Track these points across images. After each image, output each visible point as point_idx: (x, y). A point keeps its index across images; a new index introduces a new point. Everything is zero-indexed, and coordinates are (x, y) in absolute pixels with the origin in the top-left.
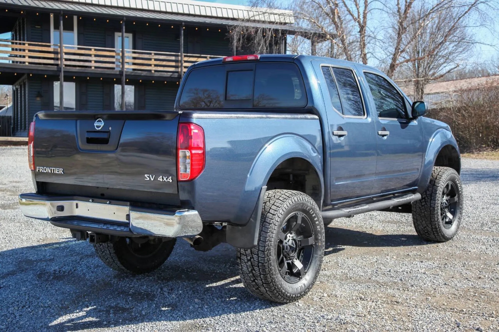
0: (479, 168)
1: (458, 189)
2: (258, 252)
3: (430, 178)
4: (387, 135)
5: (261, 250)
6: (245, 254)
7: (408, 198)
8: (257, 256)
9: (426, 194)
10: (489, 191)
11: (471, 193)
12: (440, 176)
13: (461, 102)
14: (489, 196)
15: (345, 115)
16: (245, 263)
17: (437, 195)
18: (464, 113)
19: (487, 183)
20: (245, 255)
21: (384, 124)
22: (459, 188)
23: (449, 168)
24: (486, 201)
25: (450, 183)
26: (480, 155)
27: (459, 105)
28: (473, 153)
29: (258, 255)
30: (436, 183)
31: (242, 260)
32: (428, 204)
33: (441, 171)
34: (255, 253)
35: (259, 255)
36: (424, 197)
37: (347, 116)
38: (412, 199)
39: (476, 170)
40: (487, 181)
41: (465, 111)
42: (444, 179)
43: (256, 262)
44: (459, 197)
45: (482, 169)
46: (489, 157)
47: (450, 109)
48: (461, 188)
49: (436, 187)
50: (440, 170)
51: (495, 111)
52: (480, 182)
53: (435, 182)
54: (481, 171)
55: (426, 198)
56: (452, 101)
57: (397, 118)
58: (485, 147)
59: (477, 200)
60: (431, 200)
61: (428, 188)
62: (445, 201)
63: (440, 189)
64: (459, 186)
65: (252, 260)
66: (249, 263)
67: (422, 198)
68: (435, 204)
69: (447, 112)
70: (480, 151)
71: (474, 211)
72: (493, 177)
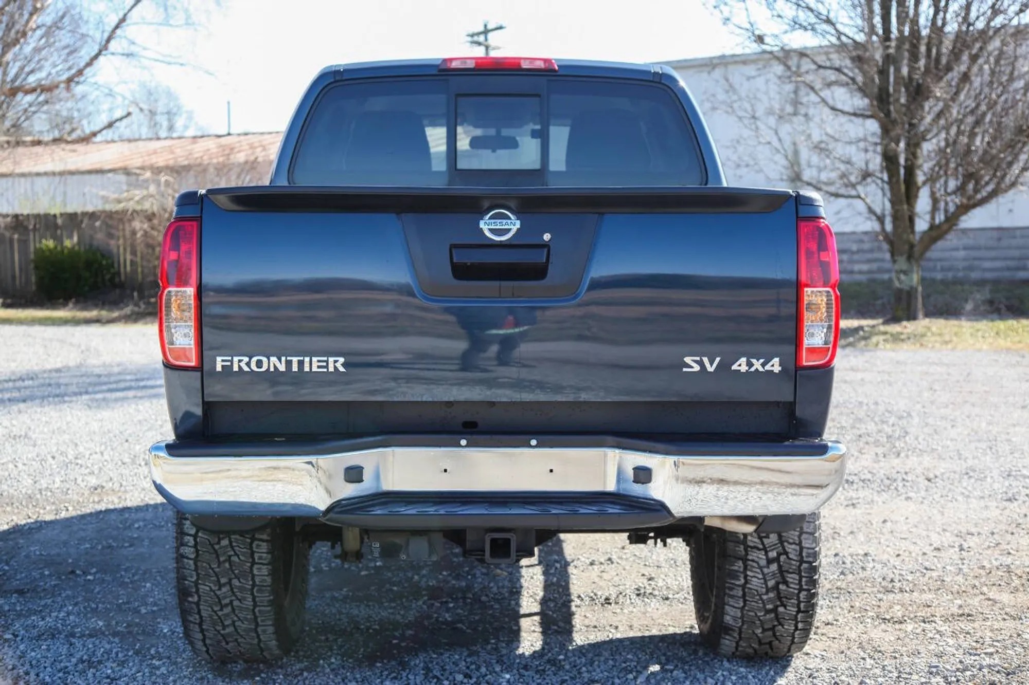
2: (799, 537)
5: (809, 530)
6: (761, 547)
8: (798, 548)
16: (761, 568)
20: (759, 549)
29: (800, 544)
31: (750, 563)
34: (791, 541)
35: (803, 545)
43: (794, 563)
65: (783, 558)
66: (774, 567)
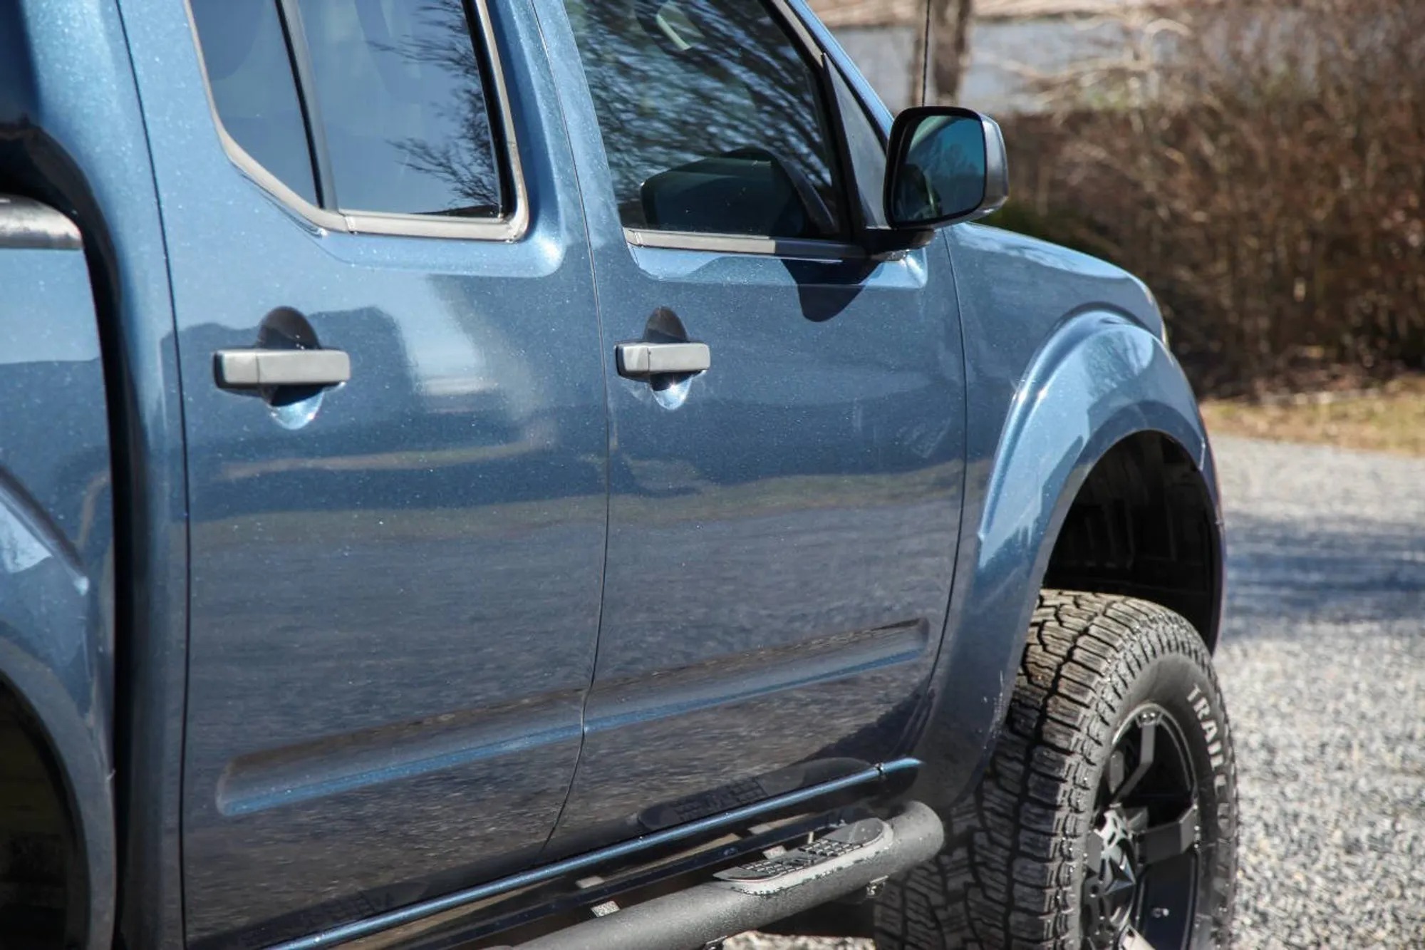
0: (1298, 512)
1: (1202, 756)
3: (1010, 683)
4: (696, 372)
7: (845, 860)
9: (979, 810)
10: (1377, 696)
11: (1262, 714)
12: (1079, 674)
13: (1194, 80)
14: (1378, 745)
15: (335, 208)
17: (1059, 815)
18: (1207, 148)
19: (1358, 629)
21: (673, 286)
22: (1214, 749)
23: (1146, 605)
24: (1363, 785)
25: (1150, 715)
26: (1297, 420)
27: (1178, 100)
28: (1253, 400)
30: (1049, 726)
32: (997, 882)
33: (1085, 632)
36: (960, 827)
37: (355, 220)
38: (880, 861)
39: (1281, 526)
40: (1359, 620)
41: (1213, 137)
42: (1110, 696)
44: (1208, 819)
45: (1320, 520)
46: (1348, 428)
47: (1127, 122)
48: (1222, 752)
49: (1053, 755)
50: (1080, 623)
51: (1386, 148)
52: (1312, 621)
53: (1043, 716)
54: (1312, 538)
55: (980, 838)
56: (1141, 76)
57: (773, 234)
58: (1323, 363)
59: (1304, 771)
60: (1015, 852)
61: (993, 763)
62: (1111, 851)
63: (1084, 767)
64: (1210, 736)
67: (952, 842)
68: (1041, 888)
69: (1107, 145)
70: (1295, 388)
71: (1290, 865)
72: (1391, 583)
